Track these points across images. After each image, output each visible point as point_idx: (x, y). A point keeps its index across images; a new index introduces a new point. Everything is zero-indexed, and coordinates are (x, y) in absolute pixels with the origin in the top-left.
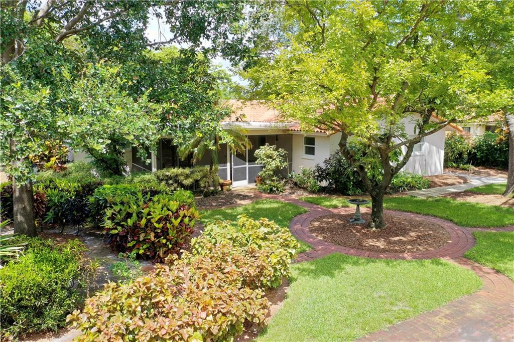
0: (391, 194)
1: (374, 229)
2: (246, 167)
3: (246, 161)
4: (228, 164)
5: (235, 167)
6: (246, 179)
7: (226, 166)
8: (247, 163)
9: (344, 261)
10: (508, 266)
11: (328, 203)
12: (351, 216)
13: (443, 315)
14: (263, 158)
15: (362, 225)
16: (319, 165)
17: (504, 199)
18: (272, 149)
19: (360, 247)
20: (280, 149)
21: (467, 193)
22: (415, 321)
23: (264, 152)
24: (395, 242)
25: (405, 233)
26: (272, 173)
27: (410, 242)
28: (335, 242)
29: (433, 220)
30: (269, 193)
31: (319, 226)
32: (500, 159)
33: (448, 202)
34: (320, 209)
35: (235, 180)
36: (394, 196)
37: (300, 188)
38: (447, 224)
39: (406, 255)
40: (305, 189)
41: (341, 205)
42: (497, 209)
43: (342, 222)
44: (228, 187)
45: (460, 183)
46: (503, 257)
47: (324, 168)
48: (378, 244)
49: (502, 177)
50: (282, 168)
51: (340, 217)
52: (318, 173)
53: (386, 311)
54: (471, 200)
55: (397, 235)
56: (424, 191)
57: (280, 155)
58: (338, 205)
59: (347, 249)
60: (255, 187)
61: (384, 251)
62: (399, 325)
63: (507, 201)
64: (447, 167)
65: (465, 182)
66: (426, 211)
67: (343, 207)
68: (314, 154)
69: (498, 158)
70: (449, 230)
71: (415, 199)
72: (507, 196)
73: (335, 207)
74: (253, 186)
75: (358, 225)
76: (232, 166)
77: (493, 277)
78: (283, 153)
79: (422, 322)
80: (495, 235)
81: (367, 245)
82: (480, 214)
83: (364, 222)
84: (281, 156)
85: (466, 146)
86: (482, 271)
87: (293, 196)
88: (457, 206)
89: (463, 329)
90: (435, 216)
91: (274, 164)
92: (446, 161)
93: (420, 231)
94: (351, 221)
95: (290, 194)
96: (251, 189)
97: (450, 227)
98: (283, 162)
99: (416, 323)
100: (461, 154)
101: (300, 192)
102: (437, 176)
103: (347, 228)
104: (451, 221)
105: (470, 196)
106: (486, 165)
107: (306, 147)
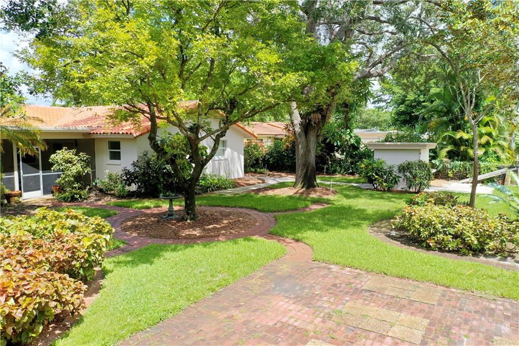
0: (200, 194)
1: (189, 221)
2: (39, 176)
3: (39, 169)
4: (16, 173)
5: (24, 175)
6: (39, 189)
7: (13, 175)
8: (41, 172)
9: (161, 250)
10: (304, 235)
11: (139, 205)
12: (164, 213)
13: (258, 277)
14: (61, 164)
15: (176, 219)
16: (126, 169)
17: (295, 191)
18: (71, 153)
19: (176, 237)
20: (81, 153)
21: (266, 189)
22: (235, 286)
23: (61, 156)
24: (209, 229)
25: (217, 221)
26: (72, 179)
27: (223, 228)
28: (151, 236)
29: (241, 210)
30: (70, 202)
31: (132, 224)
32: (288, 164)
33: (251, 196)
34: (131, 211)
35: (26, 191)
36: (204, 195)
37: (107, 194)
38: (253, 213)
39: (221, 239)
40: (113, 195)
41: (152, 206)
42: (290, 197)
43: (156, 219)
44: (16, 198)
45: (259, 183)
46: (300, 229)
47: (133, 171)
48: (194, 233)
49: (292, 178)
50: (84, 174)
51: (153, 215)
52: (126, 177)
53: (208, 282)
54: (270, 193)
55: (210, 224)
56: (229, 190)
57: (81, 159)
58: (150, 205)
59: (163, 240)
60: (52, 197)
61: (200, 238)
62: (222, 292)
63: (298, 191)
64: (247, 172)
65: (263, 182)
66: (233, 204)
67: (155, 207)
68: (120, 159)
69: (287, 162)
70: (255, 216)
71: (223, 196)
72: (297, 187)
73: (148, 208)
74: (50, 196)
75: (172, 219)
76: (22, 174)
77: (294, 244)
78: (85, 158)
79: (241, 285)
80: (291, 215)
81: (183, 235)
82: (278, 202)
83: (178, 216)
84: (83, 161)
85: (261, 153)
86: (285, 242)
87: (100, 203)
88: (259, 198)
89: (275, 284)
90: (242, 207)
91: (75, 169)
92: (245, 167)
93: (231, 219)
94: (164, 217)
95: (96, 200)
96: (48, 200)
97: (255, 214)
98: (85, 167)
99: (235, 287)
100: (257, 160)
101: (107, 198)
102: (239, 179)
103: (161, 223)
104: (256, 209)
105: (268, 190)
106: (277, 169)
107: (111, 152)
